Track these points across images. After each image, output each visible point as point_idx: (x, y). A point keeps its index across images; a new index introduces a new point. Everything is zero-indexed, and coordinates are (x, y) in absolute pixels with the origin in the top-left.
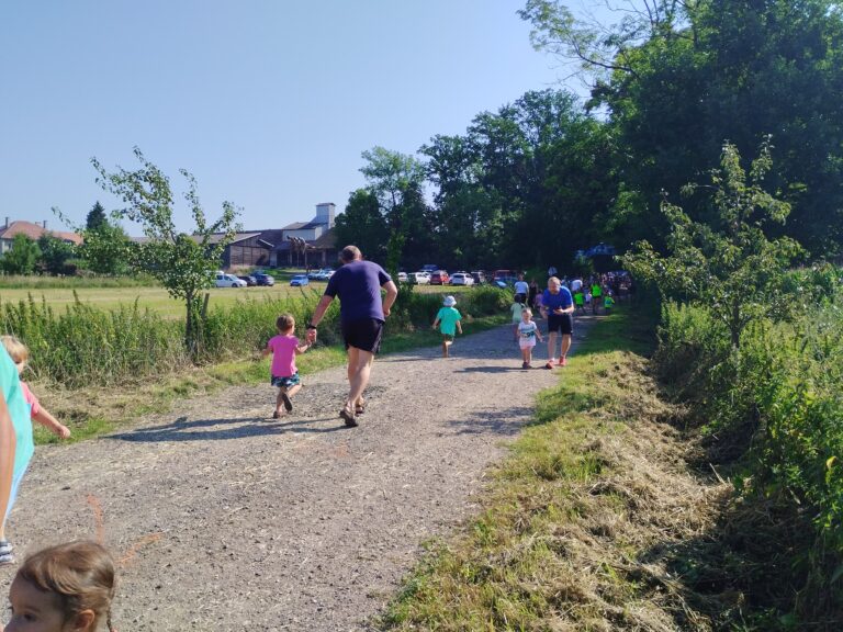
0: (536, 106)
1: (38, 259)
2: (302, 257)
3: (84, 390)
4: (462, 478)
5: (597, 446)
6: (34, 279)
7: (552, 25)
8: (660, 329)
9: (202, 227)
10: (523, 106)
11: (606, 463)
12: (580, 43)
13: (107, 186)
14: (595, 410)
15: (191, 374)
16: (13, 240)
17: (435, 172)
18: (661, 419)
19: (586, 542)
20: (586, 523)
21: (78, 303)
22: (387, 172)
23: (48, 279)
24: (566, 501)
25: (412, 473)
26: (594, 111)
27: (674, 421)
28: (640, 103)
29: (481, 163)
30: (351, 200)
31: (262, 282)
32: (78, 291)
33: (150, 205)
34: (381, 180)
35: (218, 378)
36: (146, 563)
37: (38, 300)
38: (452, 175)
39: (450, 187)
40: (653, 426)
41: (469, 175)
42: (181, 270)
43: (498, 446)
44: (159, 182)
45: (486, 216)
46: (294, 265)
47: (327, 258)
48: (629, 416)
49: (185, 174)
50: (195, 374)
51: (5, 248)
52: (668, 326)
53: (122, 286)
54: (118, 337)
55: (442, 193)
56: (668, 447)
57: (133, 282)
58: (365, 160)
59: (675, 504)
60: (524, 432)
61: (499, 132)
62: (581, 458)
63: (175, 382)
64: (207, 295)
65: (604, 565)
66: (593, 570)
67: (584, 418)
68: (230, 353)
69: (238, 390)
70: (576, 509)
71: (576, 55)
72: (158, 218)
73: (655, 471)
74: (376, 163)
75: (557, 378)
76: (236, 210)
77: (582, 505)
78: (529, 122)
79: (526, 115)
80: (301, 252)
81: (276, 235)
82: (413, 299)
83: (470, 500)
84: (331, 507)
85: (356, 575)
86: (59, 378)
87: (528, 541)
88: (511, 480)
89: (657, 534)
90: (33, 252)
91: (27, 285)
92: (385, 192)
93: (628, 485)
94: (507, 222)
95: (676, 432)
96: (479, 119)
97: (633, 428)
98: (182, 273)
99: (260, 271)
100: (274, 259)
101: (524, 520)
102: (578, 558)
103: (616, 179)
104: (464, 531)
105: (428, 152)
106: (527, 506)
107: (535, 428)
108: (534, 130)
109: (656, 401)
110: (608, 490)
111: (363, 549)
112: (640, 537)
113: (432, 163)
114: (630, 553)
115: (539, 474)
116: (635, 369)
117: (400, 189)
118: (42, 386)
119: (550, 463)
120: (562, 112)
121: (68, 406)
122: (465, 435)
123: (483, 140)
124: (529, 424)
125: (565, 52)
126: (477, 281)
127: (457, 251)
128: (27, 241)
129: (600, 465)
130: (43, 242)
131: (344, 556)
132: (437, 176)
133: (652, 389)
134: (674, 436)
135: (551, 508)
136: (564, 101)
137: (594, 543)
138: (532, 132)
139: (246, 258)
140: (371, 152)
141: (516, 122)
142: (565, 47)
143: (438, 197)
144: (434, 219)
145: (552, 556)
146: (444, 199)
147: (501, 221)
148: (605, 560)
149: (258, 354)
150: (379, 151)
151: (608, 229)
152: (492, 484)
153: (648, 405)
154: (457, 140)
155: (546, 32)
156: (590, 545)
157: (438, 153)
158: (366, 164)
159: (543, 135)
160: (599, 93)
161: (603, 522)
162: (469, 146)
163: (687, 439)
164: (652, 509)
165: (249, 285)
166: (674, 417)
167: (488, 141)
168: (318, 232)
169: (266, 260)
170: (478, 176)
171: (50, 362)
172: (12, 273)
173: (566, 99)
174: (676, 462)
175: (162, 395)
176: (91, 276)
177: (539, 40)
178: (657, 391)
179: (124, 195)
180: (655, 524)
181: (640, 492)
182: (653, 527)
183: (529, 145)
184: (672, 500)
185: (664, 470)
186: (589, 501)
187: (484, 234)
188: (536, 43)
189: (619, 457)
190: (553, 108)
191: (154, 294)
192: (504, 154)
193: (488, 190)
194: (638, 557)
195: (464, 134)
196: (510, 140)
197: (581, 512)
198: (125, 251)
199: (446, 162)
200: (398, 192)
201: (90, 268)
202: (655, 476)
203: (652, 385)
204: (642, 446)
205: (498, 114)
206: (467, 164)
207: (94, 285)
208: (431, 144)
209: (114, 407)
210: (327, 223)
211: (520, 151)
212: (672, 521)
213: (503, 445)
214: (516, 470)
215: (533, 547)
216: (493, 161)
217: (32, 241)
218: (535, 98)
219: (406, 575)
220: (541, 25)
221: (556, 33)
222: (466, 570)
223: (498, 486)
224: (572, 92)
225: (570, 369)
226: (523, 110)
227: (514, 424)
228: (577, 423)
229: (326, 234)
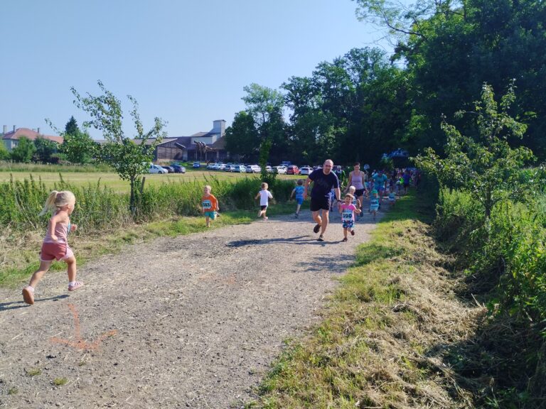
0: (358, 58)
1: (34, 153)
2: (204, 155)
4: (309, 300)
5: (397, 281)
6: (32, 166)
7: (371, 5)
8: (438, 206)
9: (141, 134)
10: (350, 58)
11: (403, 292)
12: (388, 17)
13: (81, 105)
14: (395, 258)
15: (133, 228)
16: (18, 140)
17: (291, 101)
18: (438, 264)
19: (391, 342)
20: (390, 329)
21: (62, 182)
22: (260, 100)
23: (40, 166)
24: (377, 315)
25: (277, 295)
26: (396, 62)
27: (446, 266)
28: (428, 57)
29: (321, 95)
30: (236, 118)
31: (178, 170)
32: (63, 174)
33: (108, 119)
34: (256, 105)
35: (151, 231)
36: (107, 348)
37: (36, 179)
38: (302, 103)
39: (301, 111)
40: (433, 269)
41: (313, 103)
42: (127, 162)
43: (332, 279)
44: (112, 103)
45: (324, 130)
46: (199, 160)
47: (220, 156)
48: (417, 262)
49: (131, 98)
50: (136, 229)
51: (13, 145)
52: (443, 204)
53: (88, 171)
54: (87, 203)
55: (295, 114)
56: (443, 283)
57: (95, 169)
58: (246, 92)
59: (448, 319)
60: (348, 271)
61: (333, 75)
62: (387, 288)
63: (123, 234)
64: (144, 178)
65: (403, 357)
66: (395, 360)
67: (388, 263)
68: (158, 215)
69: (163, 240)
70: (384, 321)
71: (386, 25)
72: (113, 127)
73: (435, 298)
74: (253, 94)
75: (370, 236)
76: (163, 123)
77: (387, 319)
79: (351, 64)
80: (203, 152)
81: (187, 140)
82: (276, 183)
83: (314, 314)
84: (226, 316)
85: (243, 359)
87: (353, 341)
88: (341, 301)
89: (437, 339)
90: (31, 147)
91: (27, 170)
92: (258, 113)
93: (418, 307)
94: (337, 134)
95: (448, 273)
96: (320, 66)
97: (420, 269)
98: (128, 164)
99: (177, 163)
100: (185, 156)
101: (350, 327)
102: (386, 353)
103: (410, 107)
104: (311, 334)
105: (286, 87)
106: (351, 319)
107: (356, 269)
108: (357, 74)
109: (435, 253)
110: (404, 309)
111: (246, 343)
112: (425, 340)
113: (289, 95)
114: (419, 350)
115: (359, 298)
116: (421, 232)
117: (268, 111)
118: (39, 234)
119: (367, 290)
120: (375, 62)
122: (311, 272)
123: (323, 80)
124: (352, 266)
125: (378, 22)
127: (305, 153)
128: (28, 141)
129: (399, 293)
130: (37, 142)
131: (235, 347)
132: (292, 103)
133: (432, 245)
134: (446, 275)
135: (367, 320)
136: (376, 55)
137: (395, 343)
138: (355, 75)
139: (167, 155)
140: (250, 87)
141: (344, 69)
142: (379, 19)
143: (293, 117)
144: (289, 131)
145: (369, 351)
146: (296, 119)
147: (333, 133)
148: (403, 355)
149: (176, 217)
150: (255, 86)
151: (404, 140)
152: (329, 303)
153: (429, 255)
154: (306, 80)
155: (367, 9)
156: (393, 344)
157: (293, 88)
158: (246, 94)
159: (362, 78)
160: (400, 50)
161: (401, 330)
162: (314, 84)
163: (455, 278)
164: (433, 322)
165: (169, 172)
166: (447, 263)
167: (326, 81)
168: (214, 139)
169: (180, 156)
170: (317, 104)
171: (44, 219)
172: (17, 162)
173: (377, 54)
174: (448, 292)
175: (115, 242)
176: (68, 165)
177: (361, 14)
178: (435, 246)
179: (91, 112)
180: (435, 332)
181: (425, 311)
182: (434, 334)
183: (353, 84)
184: (446, 317)
185: (440, 298)
186: (392, 316)
187: (322, 142)
188: (359, 16)
189: (412, 288)
190: (369, 59)
191: (111, 177)
192: (336, 90)
193: (325, 113)
194: (425, 353)
195: (310, 76)
196: (340, 81)
197: (387, 323)
198: (91, 148)
199: (298, 94)
200: (267, 113)
201: (67, 159)
202: (435, 301)
203: (432, 242)
204: (426, 282)
205: (333, 63)
206: (312, 96)
207: (70, 171)
208: (289, 83)
209: (84, 249)
210: (220, 133)
211: (347, 88)
212: (446, 330)
213: (335, 279)
214: (344, 295)
215: (356, 345)
216: (329, 94)
217: (31, 141)
218: (357, 53)
219: (274, 361)
220: (363, 4)
221: (373, 10)
222: (313, 358)
223: (332, 305)
224: (382, 49)
225: (379, 231)
226: (349, 61)
227: (342, 265)
228: (383, 266)
229: (219, 140)
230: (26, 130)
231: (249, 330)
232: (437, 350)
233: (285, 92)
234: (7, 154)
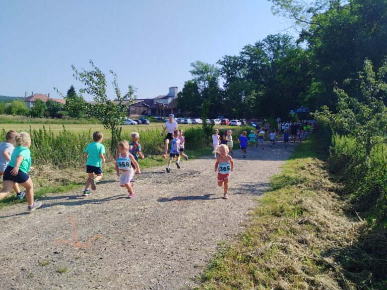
0: (273, 41)
1: (46, 111)
2: (162, 112)
3: (67, 170)
4: (236, 215)
5: (301, 202)
6: (44, 120)
7: (282, 3)
8: (331, 148)
9: (119, 97)
10: (267, 42)
11: (305, 210)
12: (295, 12)
13: (78, 78)
14: (299, 185)
16: (35, 102)
17: (224, 73)
18: (331, 190)
19: (296, 246)
20: (296, 237)
21: (65, 131)
22: (202, 72)
23: (50, 120)
24: (286, 227)
25: (214, 211)
26: (300, 44)
27: (337, 191)
28: (324, 40)
29: (246, 68)
30: (185, 86)
31: (144, 122)
32: (65, 125)
33: (97, 87)
34: (199, 76)
36: (95, 247)
37: (47, 129)
38: (232, 74)
39: (231, 80)
40: (327, 193)
41: (240, 74)
42: (109, 116)
43: (254, 200)
44: (100, 76)
45: (247, 93)
46: (159, 115)
48: (315, 188)
49: (112, 72)
51: (31, 106)
52: (335, 146)
53: (82, 123)
54: (82, 146)
55: (227, 82)
56: (334, 203)
57: (87, 122)
58: (192, 67)
59: (339, 230)
60: (265, 194)
61: (255, 54)
62: (294, 207)
63: (107, 167)
64: (121, 128)
65: (305, 257)
66: (300, 259)
67: (294, 189)
70: (291, 231)
71: (293, 17)
72: (100, 93)
73: (329, 214)
74: (197, 68)
75: (281, 169)
76: (134, 89)
77: (294, 229)
78: (269, 49)
79: (268, 46)
80: (162, 109)
81: (151, 101)
83: (241, 225)
84: (177, 226)
85: (189, 257)
86: (56, 164)
87: (269, 245)
88: (260, 216)
89: (330, 244)
90: (44, 107)
91: (41, 122)
92: (201, 82)
93: (316, 221)
94: (257, 96)
95: (338, 197)
96: (245, 48)
97: (318, 194)
98: (110, 118)
99: (143, 118)
100: (150, 112)
101: (266, 235)
102: (293, 254)
103: (310, 76)
104: (238, 239)
105: (221, 63)
106: (268, 229)
107: (271, 193)
108: (272, 53)
109: (328, 182)
110: (306, 222)
111: (192, 245)
112: (321, 245)
113: (223, 68)
114: (317, 252)
115: (273, 214)
116: (318, 166)
117: (208, 80)
118: (49, 167)
119: (278, 209)
120: (285, 44)
121: (60, 176)
122: (238, 195)
123: (247, 58)
124: (268, 191)
125: (288, 16)
126: (243, 123)
127: (234, 109)
128: (41, 102)
129: (302, 211)
130: (48, 103)
131: (184, 248)
132: (225, 74)
133: (326, 176)
134: (337, 198)
135: (279, 230)
136: (286, 39)
137: (300, 247)
138: (271, 54)
139: (137, 112)
140: (195, 63)
141: (263, 49)
142: (288, 13)
143: (225, 84)
144: (223, 95)
145: (281, 252)
146: (228, 85)
147: (254, 95)
148: (305, 255)
150: (198, 63)
151: (306, 100)
152: (251, 218)
153: (324, 183)
154: (235, 58)
155: (279, 6)
156: (298, 248)
157: (226, 64)
158: (192, 68)
159: (276, 56)
160: (304, 35)
161: (304, 237)
162: (240, 61)
163: (344, 200)
164: (327, 232)
165: (138, 124)
166: (337, 189)
167: (249, 58)
168: (170, 100)
169: (146, 113)
170: (243, 75)
171: (52, 157)
172: (34, 117)
173: (287, 39)
174: (338, 210)
176: (69, 119)
177: (275, 10)
178: (329, 177)
179: (85, 82)
180: (329, 239)
181: (322, 224)
182: (328, 240)
183: (269, 60)
184: (337, 228)
185: (333, 214)
186: (297, 227)
187: (247, 102)
188: (274, 11)
189: (312, 207)
190: (281, 43)
191: (98, 127)
192: (257, 64)
193: (249, 81)
194: (321, 254)
195: (238, 55)
196: (260, 58)
197: (293, 232)
198: (85, 107)
199: (229, 68)
200: (207, 82)
201: (68, 115)
202: (329, 217)
203: (326, 174)
204: (322, 202)
205: (254, 45)
206: (239, 69)
207: (70, 123)
208: (223, 60)
209: (80, 177)
210: (174, 96)
211: (265, 63)
212: (337, 238)
213: (256, 200)
214: (262, 212)
215: (271, 248)
216: (252, 68)
217: (43, 103)
218: (272, 38)
219: (212, 258)
220: (277, 3)
221: (284, 7)
222: (239, 257)
223: (254, 219)
224: (290, 35)
225: (287, 166)
226: (266, 43)
227: (260, 190)
228: (291, 191)
229: (173, 101)
230: (41, 95)
231: (194, 236)
232: (330, 253)
233: (220, 67)
234: (27, 112)
